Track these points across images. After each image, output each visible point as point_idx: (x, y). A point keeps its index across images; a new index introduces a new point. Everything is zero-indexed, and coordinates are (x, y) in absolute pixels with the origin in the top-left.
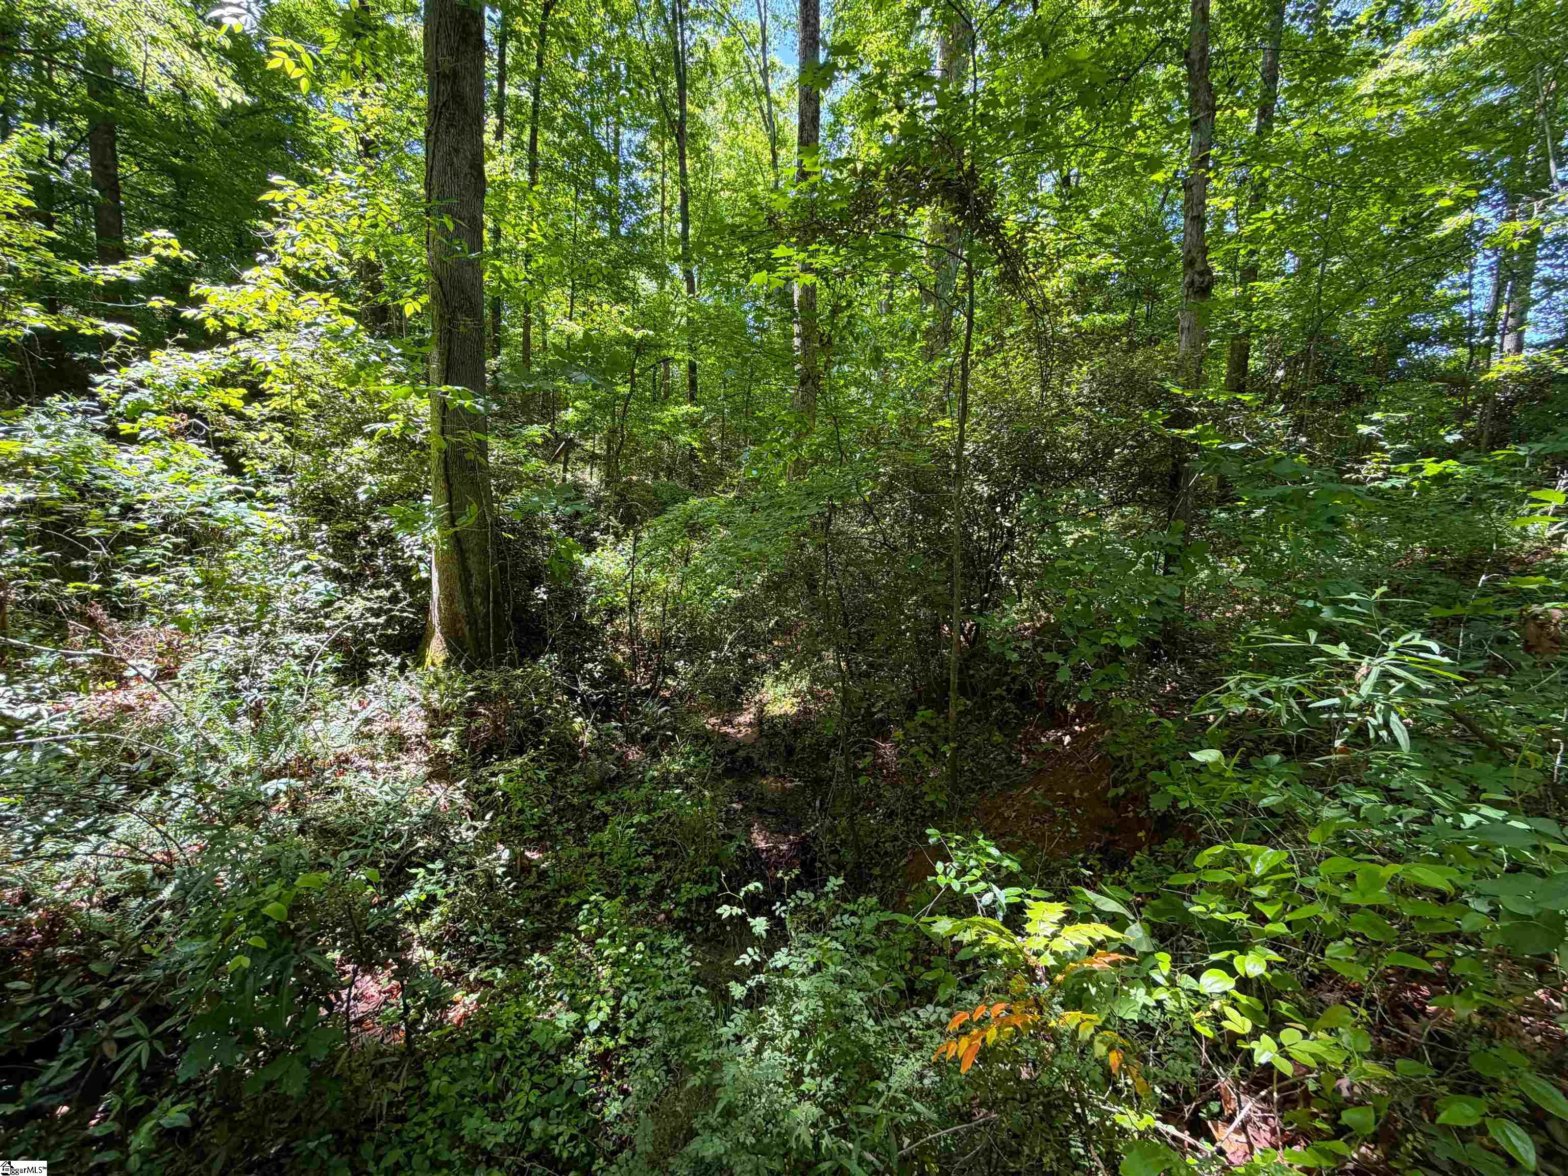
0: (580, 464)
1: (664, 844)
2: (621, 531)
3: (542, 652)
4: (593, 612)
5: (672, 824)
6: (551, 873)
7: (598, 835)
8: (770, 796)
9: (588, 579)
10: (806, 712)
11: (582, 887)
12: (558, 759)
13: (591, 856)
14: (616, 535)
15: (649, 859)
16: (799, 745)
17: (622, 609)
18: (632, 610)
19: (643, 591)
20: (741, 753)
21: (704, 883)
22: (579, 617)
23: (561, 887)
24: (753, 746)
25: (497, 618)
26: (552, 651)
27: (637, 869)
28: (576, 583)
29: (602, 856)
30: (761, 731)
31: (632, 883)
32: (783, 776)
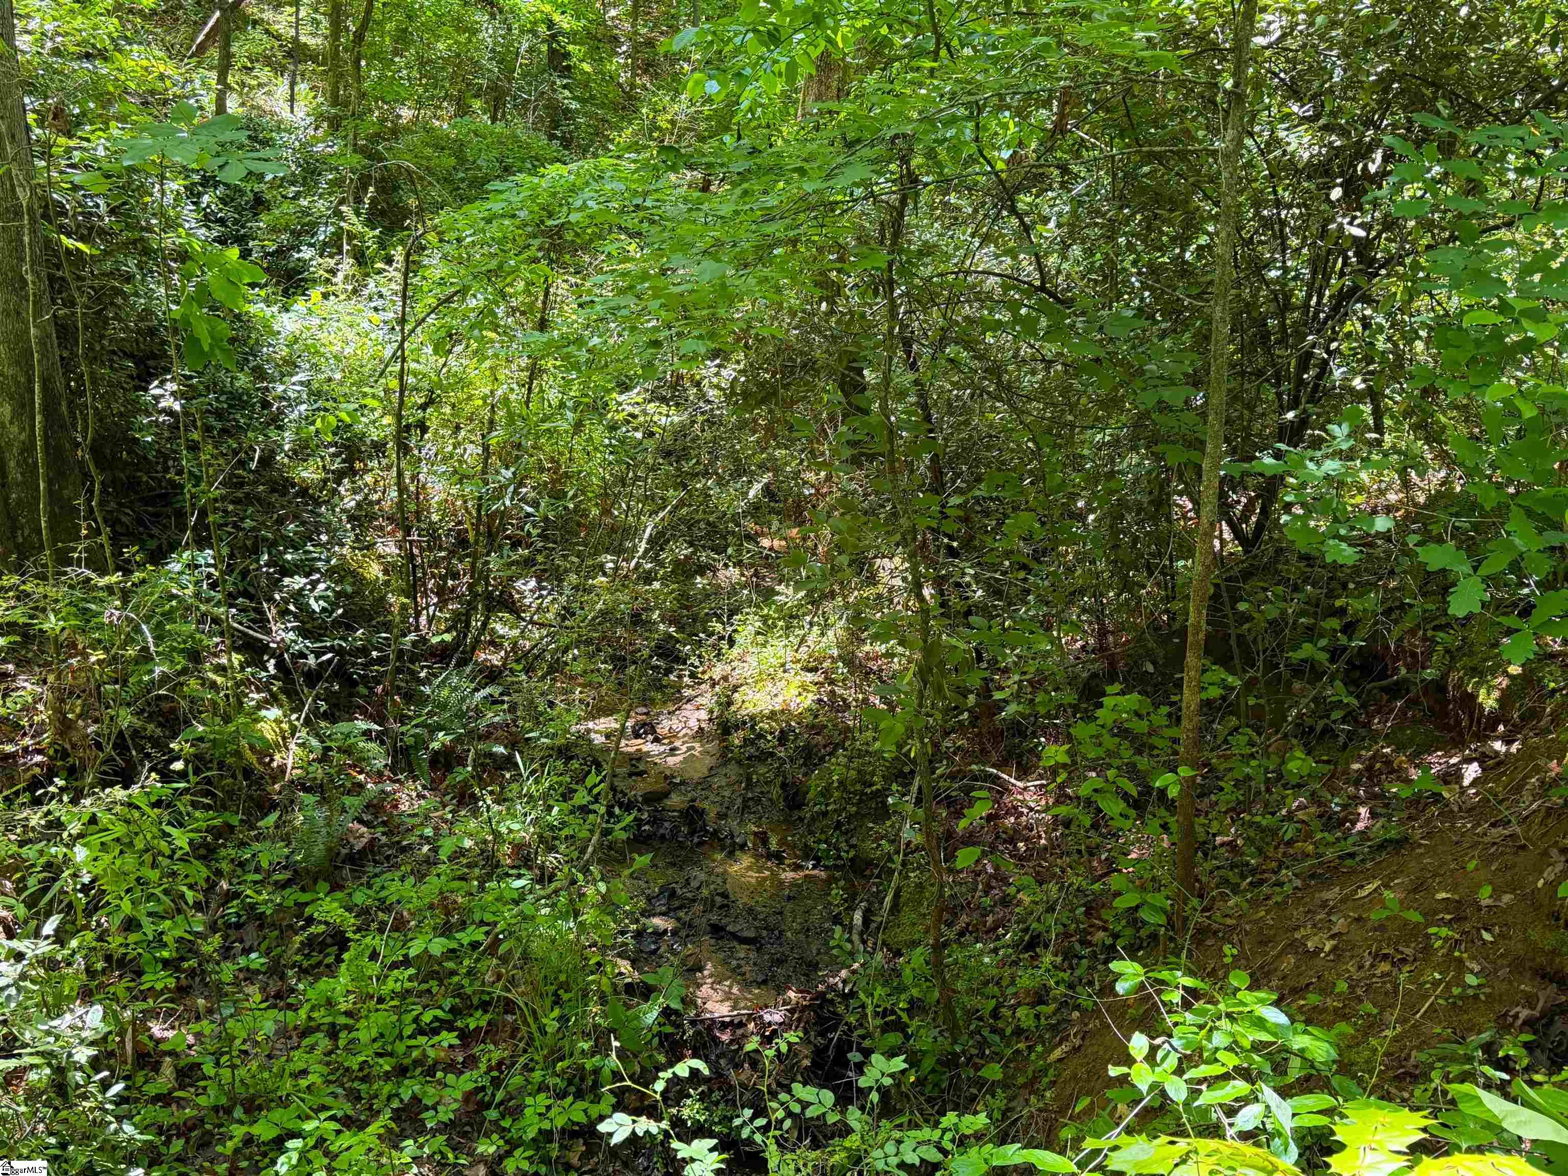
0: (264, 73)
1: (485, 1006)
2: (372, 246)
3: (174, 546)
4: (302, 451)
5: (505, 959)
6: (208, 1069)
7: (324, 984)
8: (743, 900)
9: (290, 365)
10: (836, 705)
11: (284, 1102)
12: (221, 807)
13: (305, 1033)
14: (360, 257)
15: (448, 1038)
16: (815, 783)
17: (379, 447)
18: (403, 448)
19: (429, 402)
20: (676, 800)
21: (579, 1095)
22: (267, 461)
23: (234, 1101)
24: (704, 783)
25: (55, 455)
26: (201, 543)
27: (417, 1063)
28: (259, 373)
29: (333, 1032)
30: (725, 751)
31: (406, 1096)
32: (778, 857)
